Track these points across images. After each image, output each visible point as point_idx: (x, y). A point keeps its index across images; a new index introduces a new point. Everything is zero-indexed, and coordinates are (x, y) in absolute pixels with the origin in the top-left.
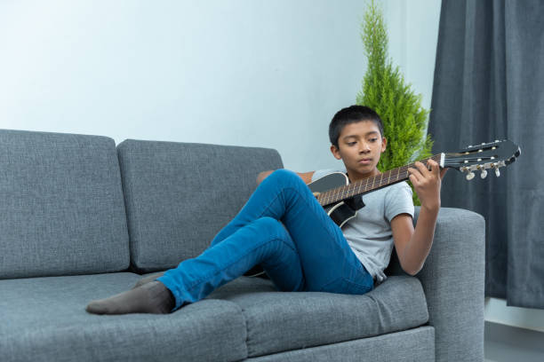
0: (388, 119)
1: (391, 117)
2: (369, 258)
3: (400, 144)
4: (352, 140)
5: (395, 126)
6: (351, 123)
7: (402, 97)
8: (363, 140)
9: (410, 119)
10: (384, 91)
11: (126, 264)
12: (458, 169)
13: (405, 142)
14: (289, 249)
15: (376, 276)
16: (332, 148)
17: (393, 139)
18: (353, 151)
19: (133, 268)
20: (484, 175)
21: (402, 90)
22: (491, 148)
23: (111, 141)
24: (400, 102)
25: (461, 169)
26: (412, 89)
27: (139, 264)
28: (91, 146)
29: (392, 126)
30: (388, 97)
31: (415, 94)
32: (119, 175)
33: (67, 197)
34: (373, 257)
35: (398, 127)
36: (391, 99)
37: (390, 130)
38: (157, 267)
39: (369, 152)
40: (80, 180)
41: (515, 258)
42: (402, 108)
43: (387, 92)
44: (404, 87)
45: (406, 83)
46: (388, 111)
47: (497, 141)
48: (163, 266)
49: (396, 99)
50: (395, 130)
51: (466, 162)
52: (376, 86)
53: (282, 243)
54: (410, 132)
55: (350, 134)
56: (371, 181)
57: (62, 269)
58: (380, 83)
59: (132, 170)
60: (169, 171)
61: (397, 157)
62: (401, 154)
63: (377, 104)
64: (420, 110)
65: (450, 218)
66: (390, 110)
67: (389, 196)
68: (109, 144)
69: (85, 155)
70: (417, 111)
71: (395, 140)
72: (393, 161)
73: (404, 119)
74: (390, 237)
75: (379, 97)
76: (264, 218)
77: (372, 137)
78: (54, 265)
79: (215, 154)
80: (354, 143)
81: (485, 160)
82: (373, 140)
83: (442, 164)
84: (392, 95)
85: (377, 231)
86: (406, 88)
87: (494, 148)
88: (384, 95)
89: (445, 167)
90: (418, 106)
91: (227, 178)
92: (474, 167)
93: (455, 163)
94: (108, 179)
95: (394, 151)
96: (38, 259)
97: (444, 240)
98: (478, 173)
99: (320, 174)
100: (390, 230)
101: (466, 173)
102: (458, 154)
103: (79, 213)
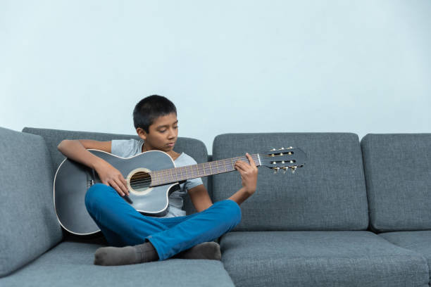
8: (171, 129)
11: (366, 225)
19: (370, 228)
23: (356, 136)
27: (376, 226)
28: (340, 141)
32: (361, 161)
33: (322, 177)
38: (389, 228)
40: (331, 165)
48: (394, 228)
57: (319, 226)
59: (372, 157)
60: (401, 157)
68: (353, 138)
69: (335, 147)
78: (313, 223)
80: (165, 131)
94: (351, 164)
96: (303, 219)
103: (330, 188)
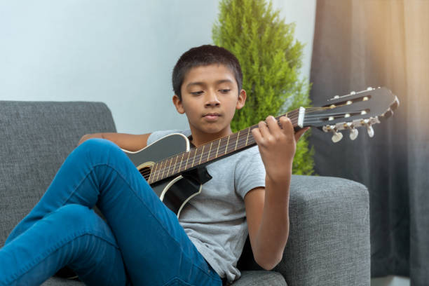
0: (251, 56)
1: (255, 54)
2: (216, 251)
3: (267, 90)
4: (197, 89)
5: (261, 66)
6: (197, 66)
7: (268, 28)
8: (211, 89)
9: (279, 57)
10: (244, 19)
12: (320, 128)
13: (274, 87)
14: (105, 246)
15: (225, 274)
16: (174, 99)
17: (258, 82)
18: (198, 103)
20: (354, 135)
21: (268, 19)
22: (362, 98)
24: (266, 35)
25: (324, 128)
26: (281, 17)
29: (256, 67)
30: (250, 28)
31: (287, 22)
34: (220, 248)
35: (264, 68)
36: (254, 31)
37: (254, 71)
39: (217, 105)
41: (419, 229)
42: (269, 42)
43: (249, 22)
44: (271, 13)
45: (274, 9)
46: (251, 47)
47: (370, 89)
49: (261, 30)
50: (260, 71)
51: (331, 119)
52: (235, 13)
53: (94, 238)
54: (280, 74)
55: (196, 80)
56: (224, 143)
58: (239, 10)
61: (265, 107)
62: (269, 103)
63: (236, 37)
64: (294, 43)
65: (322, 192)
66: (253, 45)
67: (242, 165)
70: (288, 45)
71: (261, 84)
72: (259, 111)
73: (272, 57)
74: (244, 219)
75: (239, 30)
76: (68, 206)
77: (224, 87)
79: (18, 114)
80: (200, 93)
81: (355, 115)
82: (225, 91)
83: (301, 123)
84: (255, 26)
85: (226, 211)
86: (274, 16)
87: (366, 99)
88: (244, 26)
89: (305, 126)
90: (290, 39)
91: (35, 147)
92: (341, 125)
93: (317, 121)
95: (259, 99)
97: (313, 222)
98: (346, 132)
99: (157, 136)
100: (243, 210)
101: (331, 133)
102: (320, 109)
